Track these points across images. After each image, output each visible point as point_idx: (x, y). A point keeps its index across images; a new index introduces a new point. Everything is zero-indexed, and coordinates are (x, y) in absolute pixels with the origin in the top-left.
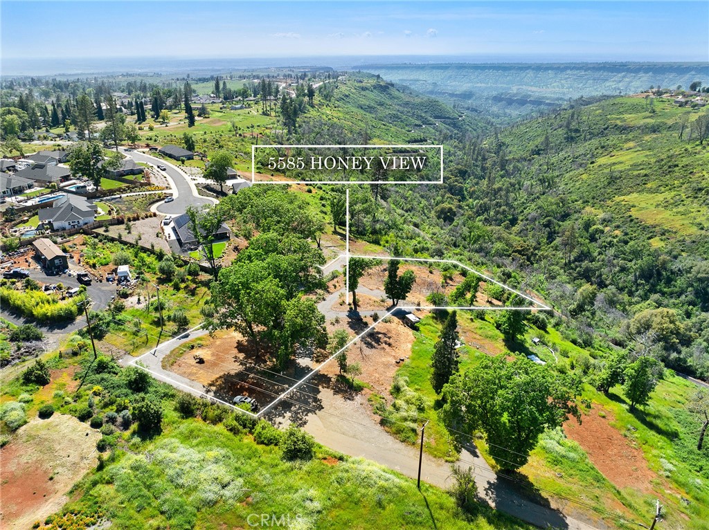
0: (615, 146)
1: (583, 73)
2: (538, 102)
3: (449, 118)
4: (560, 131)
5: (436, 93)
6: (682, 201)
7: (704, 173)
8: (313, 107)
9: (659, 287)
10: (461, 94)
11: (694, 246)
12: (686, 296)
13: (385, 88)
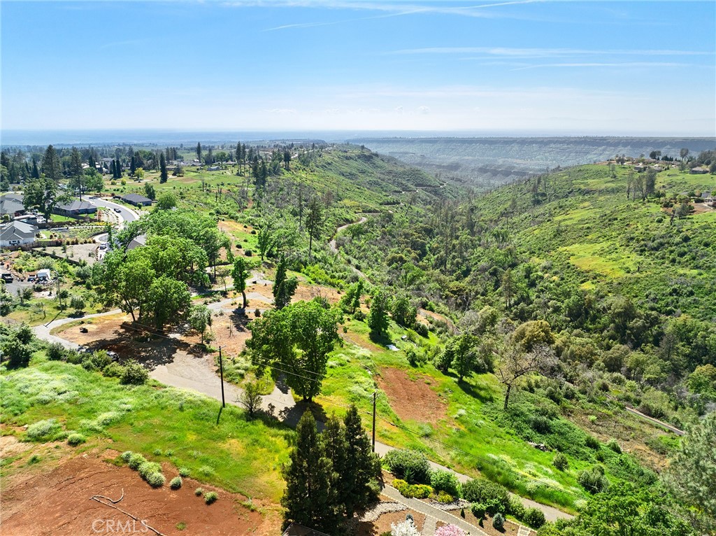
0: (571, 206)
1: (566, 146)
2: (522, 173)
3: (430, 186)
4: (528, 195)
5: (424, 165)
6: (616, 249)
7: (639, 225)
8: (288, 170)
9: (585, 325)
10: (448, 166)
11: (620, 287)
12: (608, 331)
13: (369, 158)
